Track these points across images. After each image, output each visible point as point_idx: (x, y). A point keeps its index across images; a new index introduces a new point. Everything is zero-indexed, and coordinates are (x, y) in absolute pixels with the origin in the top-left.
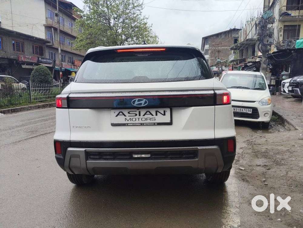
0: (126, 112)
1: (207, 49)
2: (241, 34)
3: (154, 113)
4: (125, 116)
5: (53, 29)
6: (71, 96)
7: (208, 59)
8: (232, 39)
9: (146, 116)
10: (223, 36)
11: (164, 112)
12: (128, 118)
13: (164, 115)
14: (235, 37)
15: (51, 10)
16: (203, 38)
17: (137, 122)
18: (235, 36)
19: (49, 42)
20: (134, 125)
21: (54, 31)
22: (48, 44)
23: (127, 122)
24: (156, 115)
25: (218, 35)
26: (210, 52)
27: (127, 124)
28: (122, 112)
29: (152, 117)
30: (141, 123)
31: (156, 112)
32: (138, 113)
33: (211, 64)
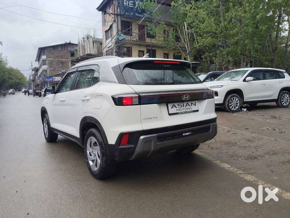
0: (176, 104)
1: (44, 59)
2: (79, 48)
3: (190, 104)
4: (176, 108)
6: (141, 95)
7: (46, 69)
8: (68, 51)
9: (187, 107)
10: (60, 49)
11: (195, 103)
12: (178, 109)
13: (195, 105)
14: (71, 51)
16: (39, 49)
17: (183, 111)
18: (71, 49)
20: (182, 113)
23: (178, 112)
24: (192, 106)
25: (54, 47)
26: (47, 62)
27: (178, 113)
28: (175, 105)
29: (190, 107)
30: (185, 112)
31: (192, 103)
32: (182, 105)
33: (50, 75)
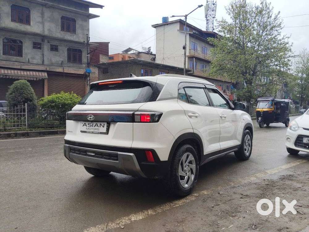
5: (194, 58)
9: (95, 127)
11: (104, 125)
12: (87, 128)
15: (194, 42)
17: (91, 130)
19: (190, 71)
21: (195, 60)
22: (190, 73)
27: (87, 131)
28: (86, 124)
29: (98, 128)
30: (93, 132)
31: (100, 125)
32: (92, 125)
